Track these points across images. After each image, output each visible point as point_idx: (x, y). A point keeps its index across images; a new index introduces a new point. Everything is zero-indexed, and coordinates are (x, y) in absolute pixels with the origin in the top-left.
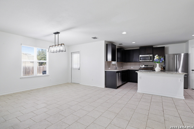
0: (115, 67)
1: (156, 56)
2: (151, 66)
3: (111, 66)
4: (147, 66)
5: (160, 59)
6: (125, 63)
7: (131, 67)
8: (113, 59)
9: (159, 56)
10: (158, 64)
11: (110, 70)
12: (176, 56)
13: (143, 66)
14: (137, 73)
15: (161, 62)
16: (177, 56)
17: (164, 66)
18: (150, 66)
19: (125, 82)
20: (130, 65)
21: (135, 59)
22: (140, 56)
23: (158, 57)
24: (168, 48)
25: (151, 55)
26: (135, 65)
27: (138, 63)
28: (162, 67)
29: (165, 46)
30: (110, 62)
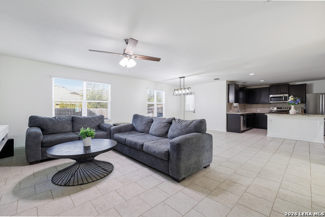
0: (237, 110)
1: (290, 98)
2: (286, 109)
3: (233, 108)
4: (281, 108)
5: (295, 100)
6: (250, 105)
7: (257, 109)
8: (237, 101)
9: (294, 96)
10: (293, 106)
11: (231, 112)
12: (321, 96)
13: (275, 109)
14: (266, 116)
15: (296, 103)
16: (323, 95)
17: (305, 108)
18: (284, 109)
19: (248, 128)
20: (256, 107)
21: (263, 99)
22: (271, 96)
23: (293, 98)
24: (311, 85)
25: (287, 95)
26: (263, 107)
27: (267, 105)
28: (303, 110)
29: (307, 83)
30: (232, 104)
